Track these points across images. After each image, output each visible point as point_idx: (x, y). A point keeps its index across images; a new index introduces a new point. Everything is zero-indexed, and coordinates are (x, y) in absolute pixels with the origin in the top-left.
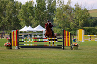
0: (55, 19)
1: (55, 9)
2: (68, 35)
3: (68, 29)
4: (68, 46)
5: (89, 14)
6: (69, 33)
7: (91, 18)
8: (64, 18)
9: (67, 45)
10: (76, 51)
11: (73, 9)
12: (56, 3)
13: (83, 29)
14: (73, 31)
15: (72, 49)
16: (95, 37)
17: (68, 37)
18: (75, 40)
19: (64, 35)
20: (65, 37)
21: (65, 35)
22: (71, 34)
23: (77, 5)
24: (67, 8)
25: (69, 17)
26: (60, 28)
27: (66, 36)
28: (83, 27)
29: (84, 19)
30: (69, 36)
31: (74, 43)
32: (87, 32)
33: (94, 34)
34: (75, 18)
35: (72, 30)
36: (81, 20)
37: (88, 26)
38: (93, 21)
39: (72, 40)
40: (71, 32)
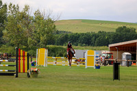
0: (5, 32)
1: (5, 18)
2: (24, 56)
3: (24, 47)
4: (24, 72)
5: (55, 26)
6: (26, 53)
7: (58, 32)
8: (18, 32)
9: (22, 71)
10: (34, 79)
11: (32, 18)
12: (6, 8)
13: (46, 48)
14: (31, 51)
15: (29, 77)
16: (62, 60)
17: (24, 60)
18: (33, 64)
19: (18, 56)
20: (20, 59)
21: (20, 56)
22: (28, 55)
23: (38, 13)
24: (24, 17)
25: (25, 29)
26: (13, 45)
27: (22, 58)
28: (46, 45)
29: (48, 33)
30: (26, 58)
31: (32, 68)
32: (52, 53)
33: (61, 55)
34: (35, 32)
35: (30, 49)
36: (43, 35)
37: (53, 44)
38: (60, 36)
39: (30, 63)
40: (29, 52)
